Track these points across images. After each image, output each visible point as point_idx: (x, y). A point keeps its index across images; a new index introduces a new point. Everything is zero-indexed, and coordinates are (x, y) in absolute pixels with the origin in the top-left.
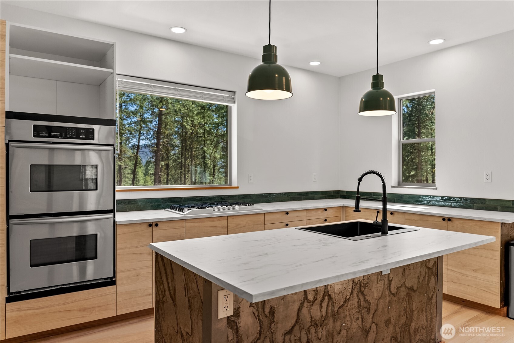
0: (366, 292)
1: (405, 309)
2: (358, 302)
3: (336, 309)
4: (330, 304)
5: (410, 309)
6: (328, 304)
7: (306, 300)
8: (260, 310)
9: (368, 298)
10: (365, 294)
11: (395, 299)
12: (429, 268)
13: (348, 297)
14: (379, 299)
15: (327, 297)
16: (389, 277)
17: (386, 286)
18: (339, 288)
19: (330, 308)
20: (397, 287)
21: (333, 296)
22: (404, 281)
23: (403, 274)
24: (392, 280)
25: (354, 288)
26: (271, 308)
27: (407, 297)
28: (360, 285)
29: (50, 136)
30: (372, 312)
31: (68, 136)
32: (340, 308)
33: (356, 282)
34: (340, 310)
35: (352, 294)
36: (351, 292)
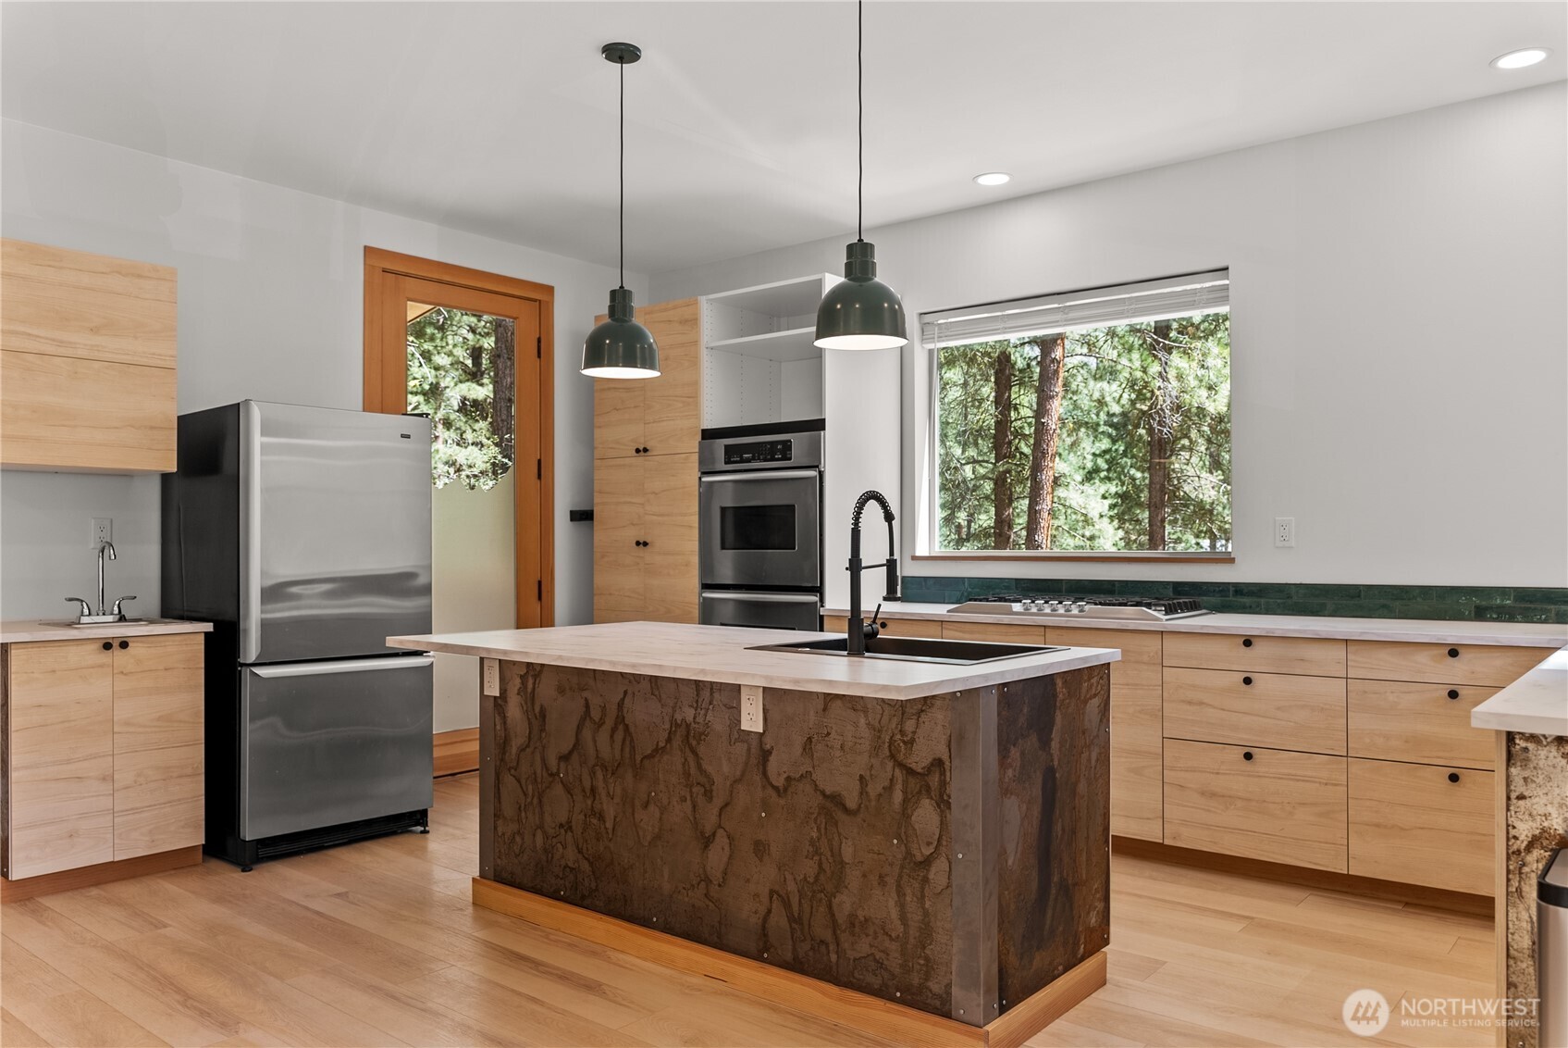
0: (702, 750)
1: (812, 843)
2: (684, 764)
3: (638, 758)
4: (628, 742)
5: (832, 851)
6: (624, 740)
7: (588, 718)
8: (529, 704)
9: (709, 768)
10: (701, 755)
11: (782, 802)
12: (910, 768)
13: (662, 744)
14: (735, 782)
15: (621, 727)
16: (761, 743)
17: (753, 761)
18: (644, 720)
19: (627, 750)
20: (785, 775)
21: (632, 729)
22: (811, 769)
23: (804, 749)
24: (769, 752)
25: (675, 731)
26: (542, 706)
27: (819, 814)
28: (688, 733)
29: (742, 461)
30: (719, 801)
31: (761, 457)
32: (645, 757)
33: (679, 722)
34: (646, 762)
35: (669, 740)
36: (667, 736)
